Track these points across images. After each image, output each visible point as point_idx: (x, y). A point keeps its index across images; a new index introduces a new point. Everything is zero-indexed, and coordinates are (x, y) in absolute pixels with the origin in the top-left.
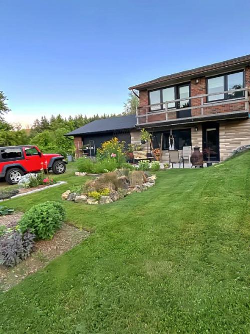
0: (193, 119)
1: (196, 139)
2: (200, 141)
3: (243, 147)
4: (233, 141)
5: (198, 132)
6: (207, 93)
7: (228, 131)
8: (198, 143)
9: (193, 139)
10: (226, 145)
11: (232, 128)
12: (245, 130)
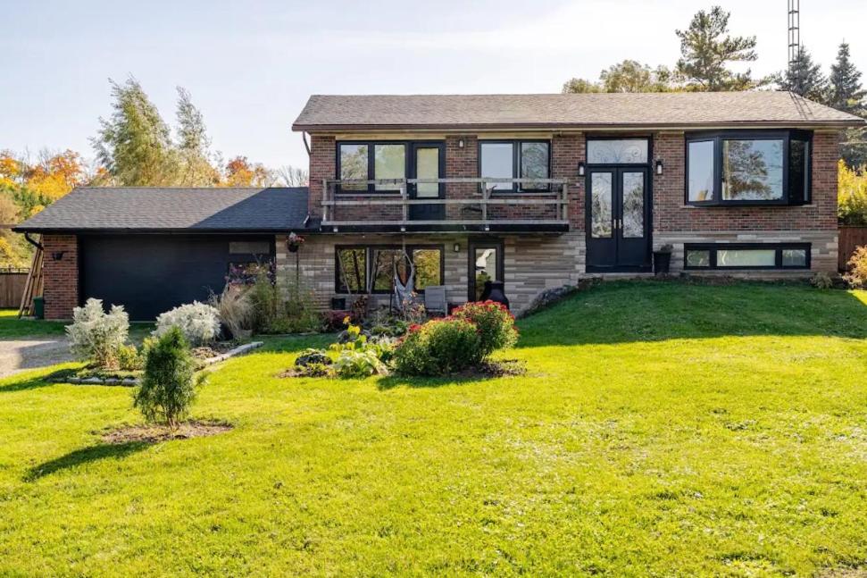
0: (467, 226)
1: (456, 269)
2: (463, 275)
3: (549, 291)
4: (530, 278)
5: (460, 255)
6: (479, 175)
7: (522, 257)
8: (458, 280)
9: (450, 269)
10: (517, 287)
11: (529, 251)
12: (552, 257)
